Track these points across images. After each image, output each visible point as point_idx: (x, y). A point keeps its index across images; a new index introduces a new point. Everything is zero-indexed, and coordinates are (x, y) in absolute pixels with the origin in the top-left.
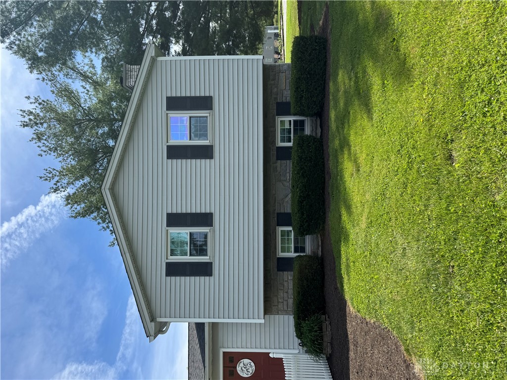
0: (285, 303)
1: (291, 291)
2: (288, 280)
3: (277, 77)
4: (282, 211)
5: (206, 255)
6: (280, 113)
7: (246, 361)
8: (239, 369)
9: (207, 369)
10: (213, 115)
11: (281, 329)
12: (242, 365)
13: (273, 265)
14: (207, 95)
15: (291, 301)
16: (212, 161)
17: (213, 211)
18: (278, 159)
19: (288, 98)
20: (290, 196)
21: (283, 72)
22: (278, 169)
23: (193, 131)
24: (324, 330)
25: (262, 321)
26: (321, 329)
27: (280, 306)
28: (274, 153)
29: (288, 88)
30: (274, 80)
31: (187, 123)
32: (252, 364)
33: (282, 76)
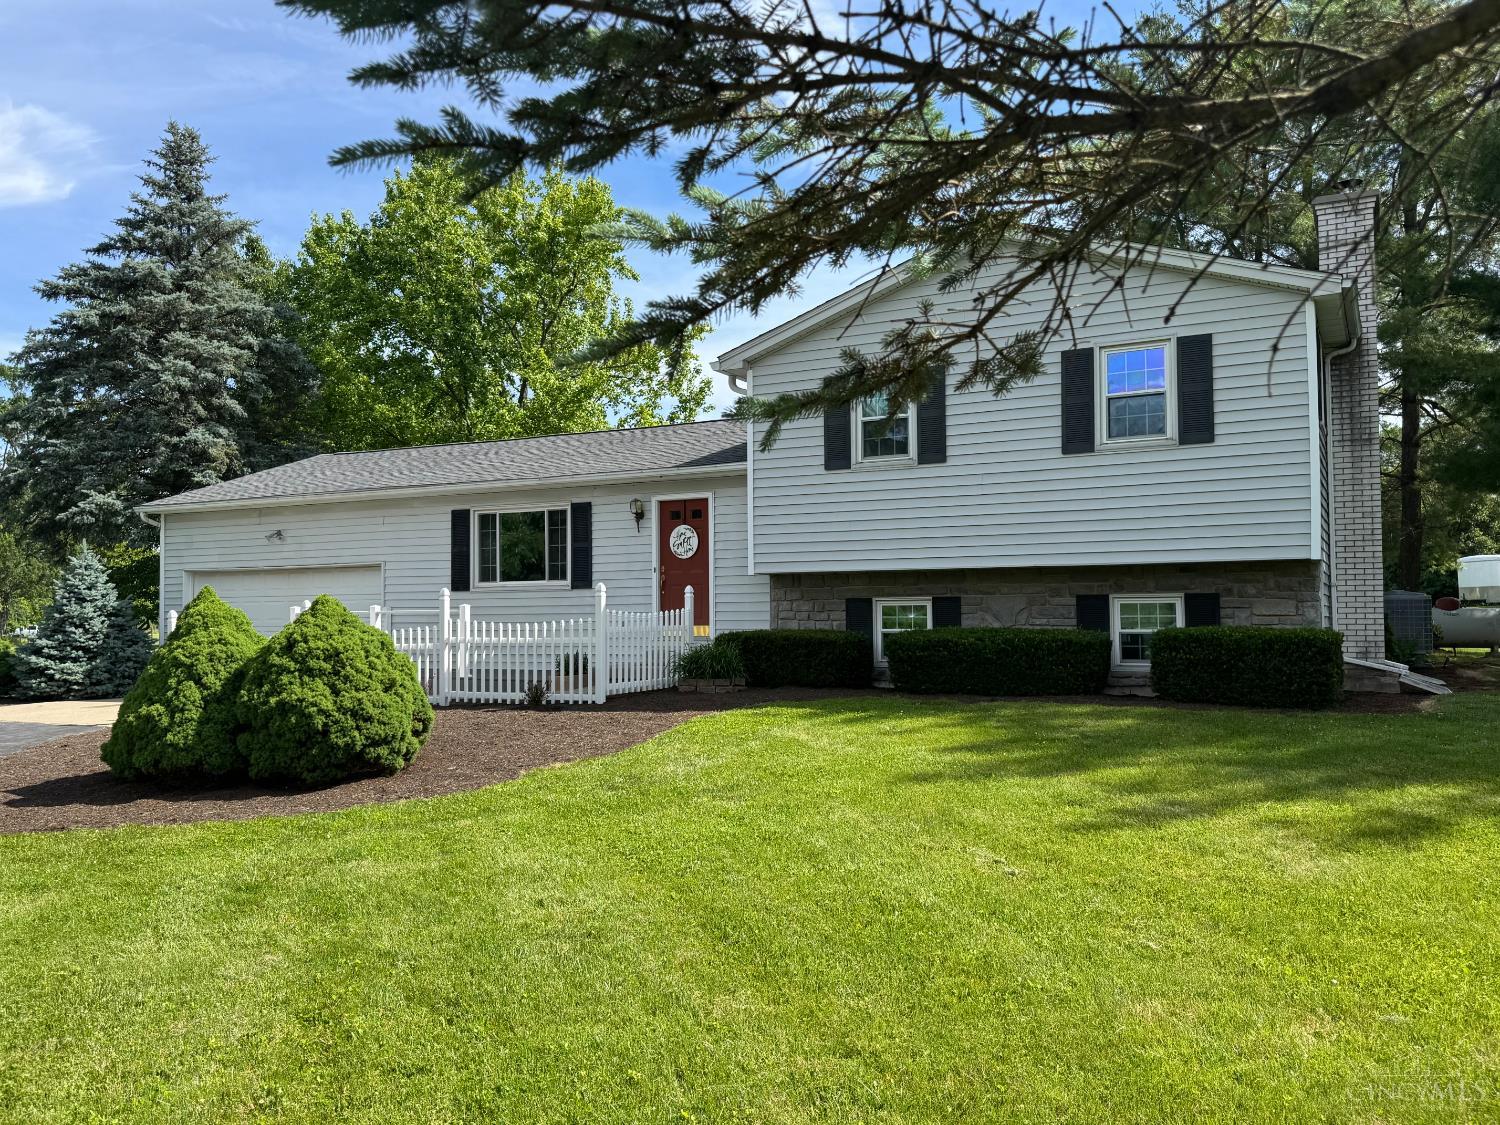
0: (791, 614)
1: (811, 625)
2: (833, 621)
3: (1284, 594)
4: (964, 609)
5: (866, 454)
6: (1189, 601)
7: (695, 542)
8: (682, 528)
10: (1167, 448)
11: (747, 608)
12: (689, 534)
13: (858, 591)
14: (1218, 430)
15: (793, 625)
16: (1059, 453)
17: (950, 462)
18: (1079, 598)
19: (1229, 622)
20: (996, 625)
21: (1297, 608)
22: (1057, 600)
23: (1132, 402)
24: (718, 681)
25: (751, 571)
26: (716, 675)
27: (785, 605)
28: (1095, 588)
29: (1256, 620)
30: (1278, 587)
31: (1149, 387)
32: (690, 554)
33: (1288, 607)
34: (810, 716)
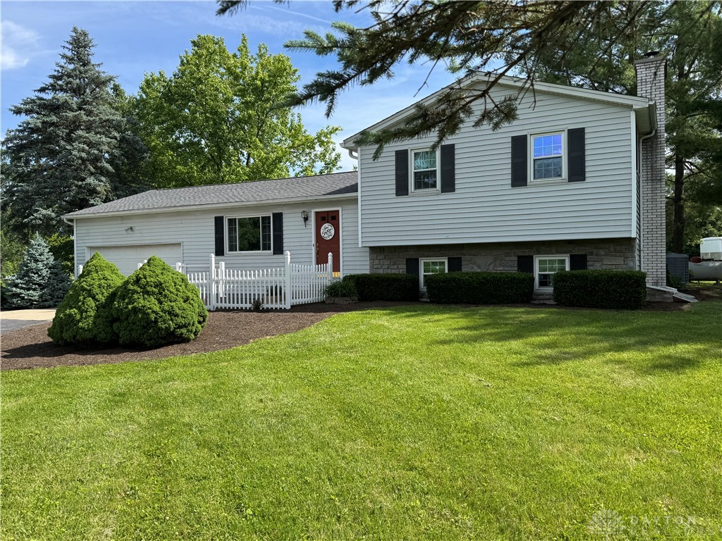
0: (379, 266)
1: (389, 271)
2: (400, 269)
3: (618, 254)
4: (463, 263)
5: (415, 188)
6: (572, 258)
7: (333, 232)
8: (326, 225)
9: (323, 197)
10: (561, 184)
11: (358, 263)
12: (330, 228)
13: (412, 255)
14: (587, 175)
15: (381, 271)
16: (510, 187)
17: (457, 191)
18: (519, 257)
19: (591, 268)
20: (479, 271)
21: (624, 261)
22: (508, 258)
23: (545, 161)
24: (345, 298)
25: (360, 246)
26: (344, 295)
27: (377, 262)
28: (527, 253)
29: (604, 267)
30: (615, 251)
31: (554, 154)
32: (331, 237)
33: (621, 261)
34: (389, 314)
